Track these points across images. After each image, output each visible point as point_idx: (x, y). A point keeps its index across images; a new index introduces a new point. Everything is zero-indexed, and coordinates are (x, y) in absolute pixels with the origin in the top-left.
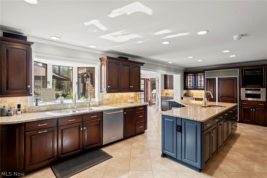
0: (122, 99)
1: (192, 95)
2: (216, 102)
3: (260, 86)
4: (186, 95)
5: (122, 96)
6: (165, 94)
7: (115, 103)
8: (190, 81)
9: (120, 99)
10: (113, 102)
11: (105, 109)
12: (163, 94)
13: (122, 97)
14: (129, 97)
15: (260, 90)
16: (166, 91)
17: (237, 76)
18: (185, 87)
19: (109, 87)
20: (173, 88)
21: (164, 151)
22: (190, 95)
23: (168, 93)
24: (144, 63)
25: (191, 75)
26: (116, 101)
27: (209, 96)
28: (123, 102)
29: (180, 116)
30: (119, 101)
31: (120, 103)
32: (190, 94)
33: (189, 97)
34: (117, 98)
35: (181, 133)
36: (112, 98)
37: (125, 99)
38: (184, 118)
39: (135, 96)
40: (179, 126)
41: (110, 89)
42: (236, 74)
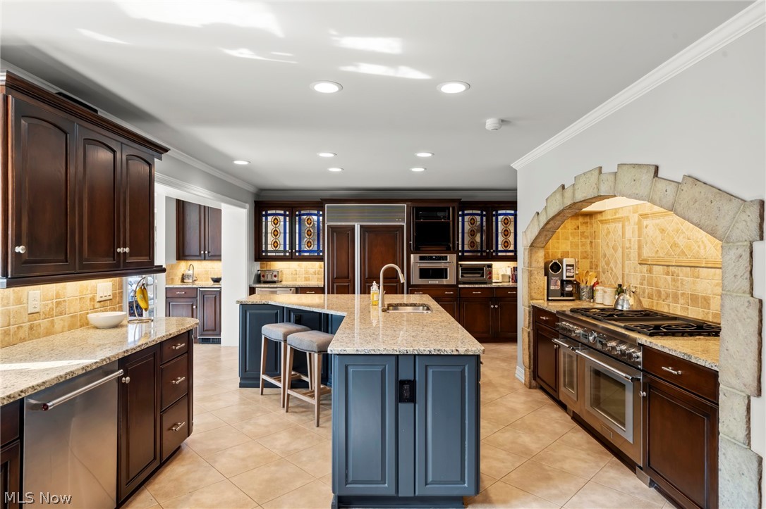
0: (61, 314)
1: (279, 280)
2: (354, 293)
3: (445, 249)
4: (262, 279)
5: (58, 296)
6: (180, 277)
7: (23, 340)
8: (275, 233)
9: (49, 315)
10: (15, 333)
11: (40, 381)
12: (172, 279)
13: (58, 303)
14: (92, 299)
15: (445, 258)
16: (183, 267)
17: (402, 224)
18: (259, 254)
19: (20, 249)
20: (220, 256)
21: (348, 486)
22: (275, 279)
23: (189, 276)
24: (166, 150)
25: (278, 212)
26: (31, 328)
27: (337, 278)
28: (63, 327)
29: (412, 349)
30: (44, 323)
31: (49, 332)
32: (275, 276)
33: (272, 286)
34: (37, 310)
35: (413, 404)
36: (9, 311)
37: (72, 311)
38: (425, 353)
39: (114, 295)
40: (409, 382)
41: (26, 262)
42: (400, 219)
